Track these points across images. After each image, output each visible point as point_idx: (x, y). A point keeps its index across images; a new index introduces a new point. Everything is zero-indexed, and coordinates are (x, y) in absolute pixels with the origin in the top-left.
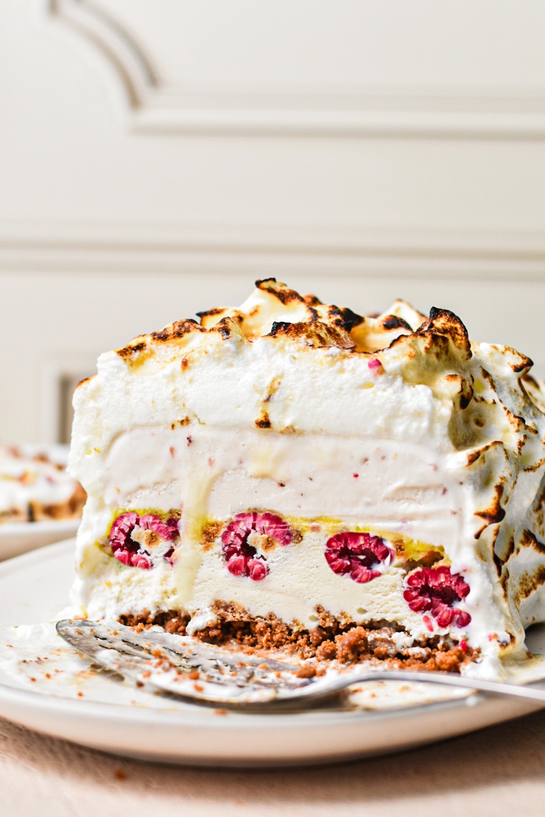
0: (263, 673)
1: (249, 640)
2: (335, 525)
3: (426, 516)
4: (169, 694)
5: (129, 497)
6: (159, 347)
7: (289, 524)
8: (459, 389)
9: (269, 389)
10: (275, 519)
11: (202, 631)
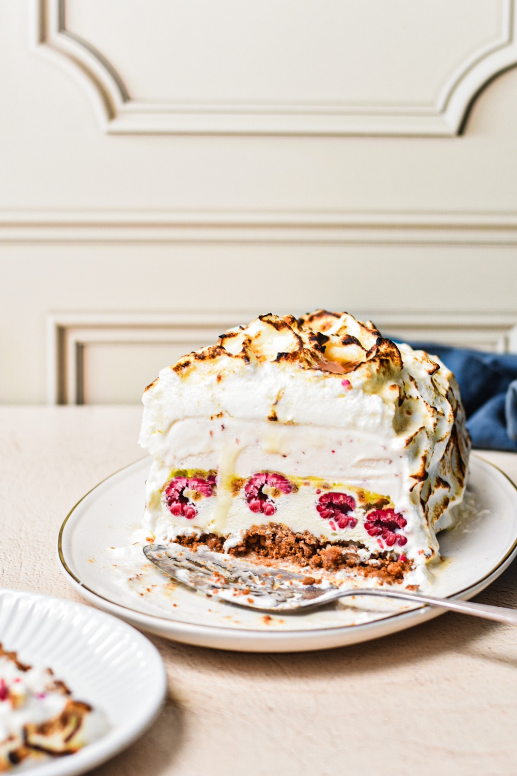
0: (280, 581)
1: (263, 553)
2: (320, 482)
3: (378, 477)
4: (227, 602)
5: (182, 462)
6: (199, 364)
7: (289, 480)
8: (397, 395)
9: (277, 397)
10: (281, 478)
11: (234, 548)
